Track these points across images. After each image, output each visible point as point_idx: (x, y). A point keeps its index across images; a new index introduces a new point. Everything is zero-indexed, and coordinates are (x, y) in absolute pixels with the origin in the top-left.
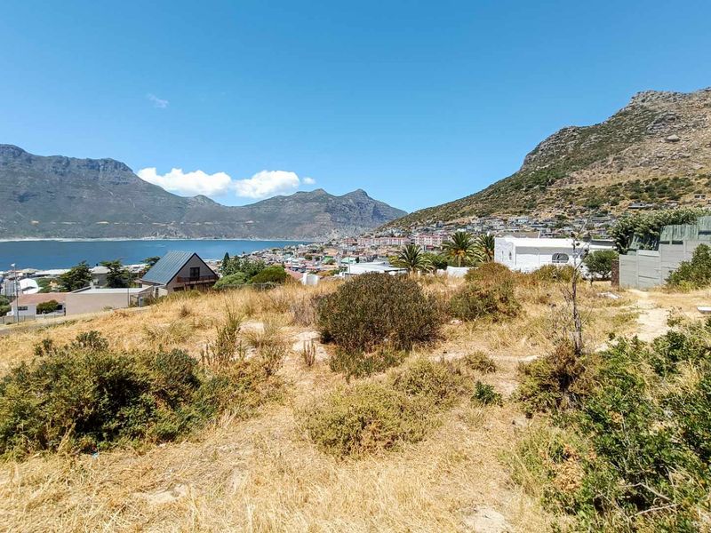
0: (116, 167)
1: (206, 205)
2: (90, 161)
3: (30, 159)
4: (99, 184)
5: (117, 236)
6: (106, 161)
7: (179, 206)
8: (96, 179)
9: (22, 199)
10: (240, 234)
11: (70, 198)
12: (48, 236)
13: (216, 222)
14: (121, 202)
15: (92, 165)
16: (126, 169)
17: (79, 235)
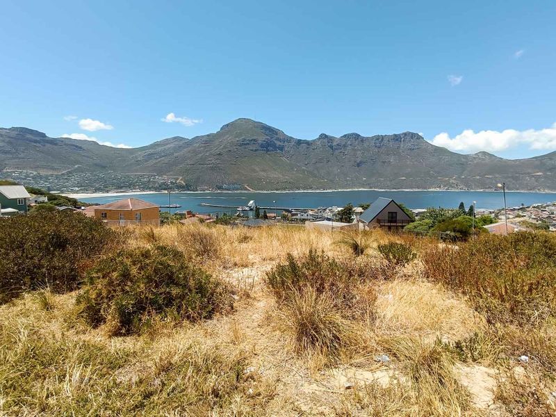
0: (412, 138)
1: (487, 160)
2: (395, 135)
3: (363, 140)
4: (401, 151)
5: (411, 188)
6: (405, 134)
7: (460, 163)
8: (399, 148)
9: (358, 165)
10: (527, 187)
11: (384, 162)
12: (371, 188)
13: (497, 176)
14: (415, 163)
15: (396, 138)
16: (419, 137)
17: (388, 187)
